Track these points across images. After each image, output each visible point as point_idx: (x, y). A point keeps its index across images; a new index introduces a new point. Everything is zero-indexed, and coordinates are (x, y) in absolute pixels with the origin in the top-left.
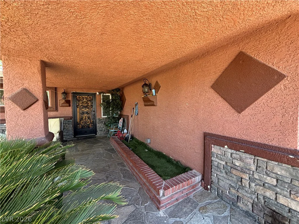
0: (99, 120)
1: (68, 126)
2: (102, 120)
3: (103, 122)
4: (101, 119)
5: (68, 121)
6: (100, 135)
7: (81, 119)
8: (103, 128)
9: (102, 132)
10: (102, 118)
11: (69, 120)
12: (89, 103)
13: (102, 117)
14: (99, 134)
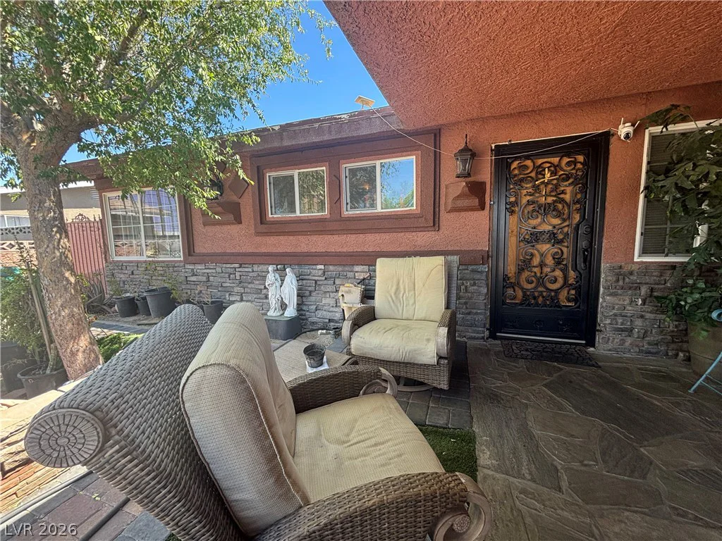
0: (618, 274)
1: (472, 289)
2: (634, 278)
3: (644, 290)
4: (631, 273)
5: (473, 271)
6: (616, 350)
7: (524, 265)
8: (639, 322)
9: (629, 341)
10: (635, 267)
11: (474, 267)
12: (563, 192)
13: (636, 259)
14: (610, 346)
